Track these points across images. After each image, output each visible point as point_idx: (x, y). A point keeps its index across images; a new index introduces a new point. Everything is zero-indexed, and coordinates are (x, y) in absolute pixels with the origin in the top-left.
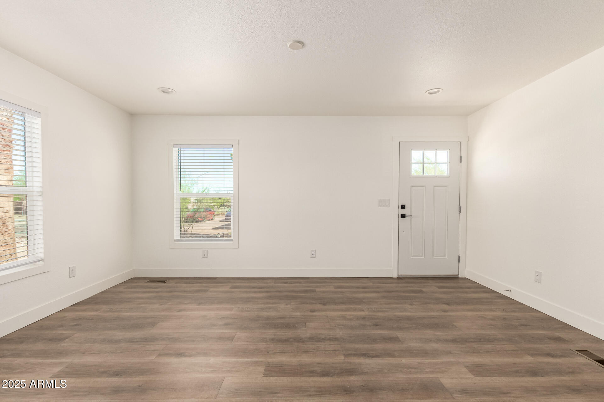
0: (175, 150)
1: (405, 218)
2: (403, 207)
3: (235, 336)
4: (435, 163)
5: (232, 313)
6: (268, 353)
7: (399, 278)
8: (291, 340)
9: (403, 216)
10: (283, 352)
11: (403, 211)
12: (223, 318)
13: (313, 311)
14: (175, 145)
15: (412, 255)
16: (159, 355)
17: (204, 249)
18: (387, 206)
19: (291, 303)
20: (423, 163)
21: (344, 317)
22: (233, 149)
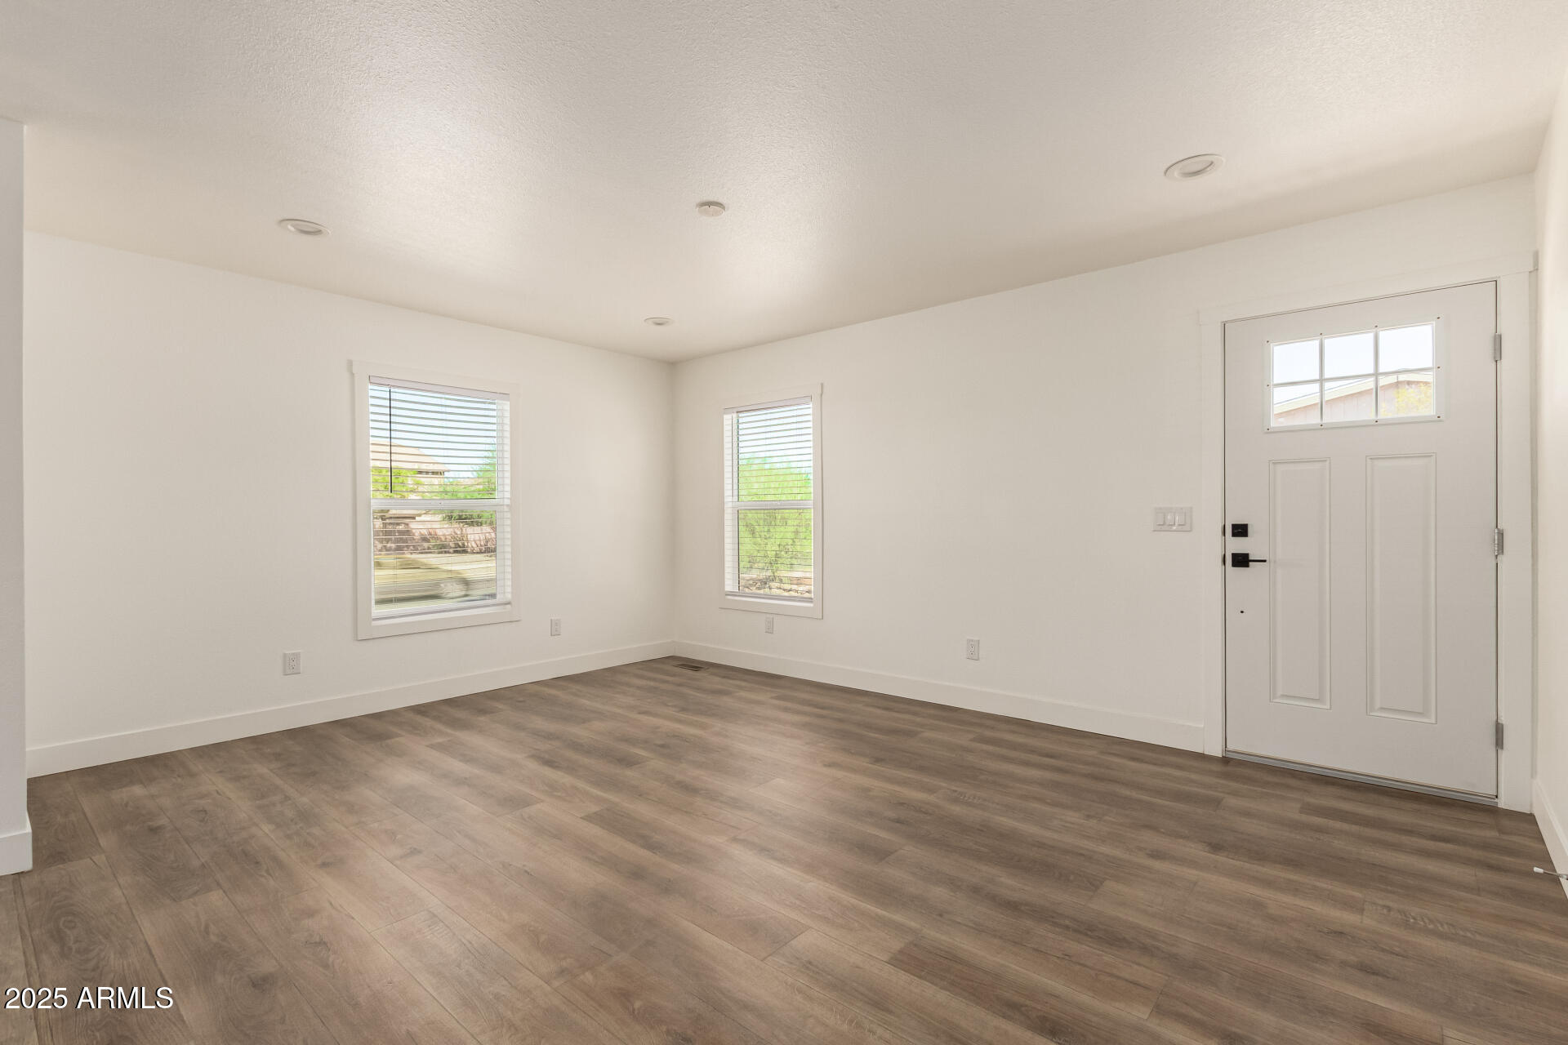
0: (728, 419)
1: (1248, 566)
2: (1240, 530)
3: (896, 851)
4: (1373, 375)
5: (932, 798)
6: (941, 915)
7: (1225, 760)
8: (1023, 908)
9: (1241, 560)
10: (979, 930)
11: (1238, 545)
12: (902, 804)
13: (1156, 855)
14: (727, 410)
15: (1280, 693)
16: (735, 840)
17: (768, 616)
18: (1186, 527)
19: (1107, 818)
20: (1322, 380)
21: (1257, 906)
22: (811, 406)
